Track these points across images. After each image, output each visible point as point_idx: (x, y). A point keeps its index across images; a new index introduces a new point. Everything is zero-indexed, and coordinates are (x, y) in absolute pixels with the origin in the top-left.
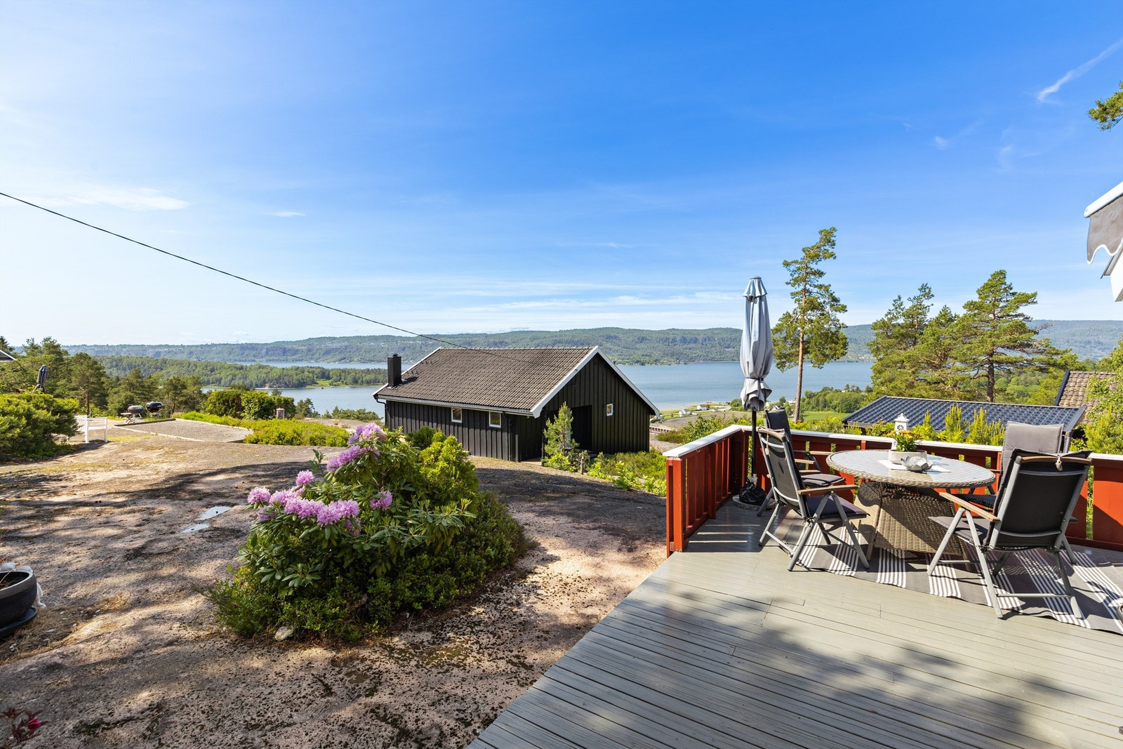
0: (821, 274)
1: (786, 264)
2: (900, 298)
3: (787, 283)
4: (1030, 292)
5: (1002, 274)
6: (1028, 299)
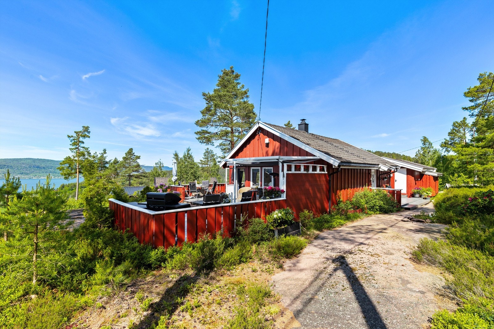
0: (83, 143)
1: (69, 137)
2: (96, 153)
3: (70, 145)
4: (139, 155)
5: (131, 150)
6: (138, 157)
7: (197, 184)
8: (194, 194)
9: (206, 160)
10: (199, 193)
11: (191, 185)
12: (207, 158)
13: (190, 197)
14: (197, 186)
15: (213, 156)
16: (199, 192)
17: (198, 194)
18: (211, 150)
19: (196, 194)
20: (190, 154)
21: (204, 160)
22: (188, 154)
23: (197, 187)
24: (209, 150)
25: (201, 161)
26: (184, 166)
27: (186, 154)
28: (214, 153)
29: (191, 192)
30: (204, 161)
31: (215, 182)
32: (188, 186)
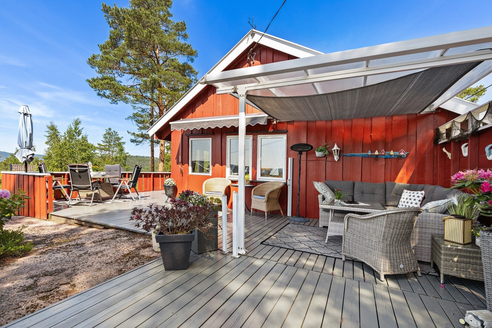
7: (91, 170)
8: (83, 194)
9: (107, 144)
10: (97, 191)
11: (74, 171)
12: (109, 142)
13: (74, 202)
14: (93, 174)
15: (119, 139)
16: (97, 188)
17: (96, 194)
18: (114, 131)
19: (90, 193)
20: (80, 128)
21: (103, 144)
22: (75, 128)
23: (92, 176)
24: (112, 131)
25: (99, 144)
26: (67, 147)
27: (74, 129)
28: (120, 136)
29: (77, 189)
30: (103, 146)
31: (138, 168)
32: (68, 174)
